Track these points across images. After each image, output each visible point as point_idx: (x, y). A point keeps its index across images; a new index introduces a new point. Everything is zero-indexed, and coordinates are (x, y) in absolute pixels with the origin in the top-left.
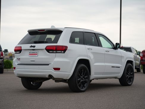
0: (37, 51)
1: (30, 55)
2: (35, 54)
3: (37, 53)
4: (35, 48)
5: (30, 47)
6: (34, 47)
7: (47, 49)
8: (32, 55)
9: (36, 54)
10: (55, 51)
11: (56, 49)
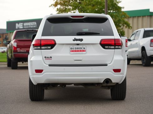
0: (84, 47)
1: (73, 51)
2: (81, 51)
3: (84, 48)
4: (82, 42)
5: (74, 40)
6: (81, 40)
7: (102, 43)
9: (83, 51)
10: (113, 46)
11: (115, 44)
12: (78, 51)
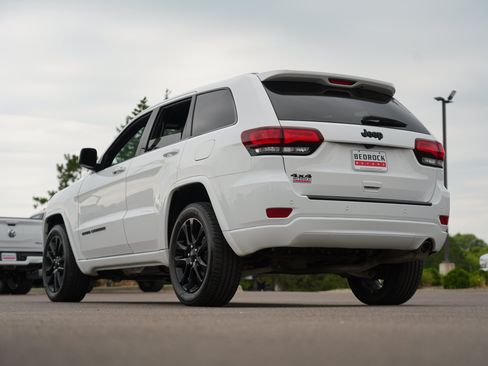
0: (383, 154)
1: (360, 163)
2: (376, 164)
3: (382, 159)
4: (382, 142)
5: (363, 135)
8: (365, 164)
12: (370, 164)
